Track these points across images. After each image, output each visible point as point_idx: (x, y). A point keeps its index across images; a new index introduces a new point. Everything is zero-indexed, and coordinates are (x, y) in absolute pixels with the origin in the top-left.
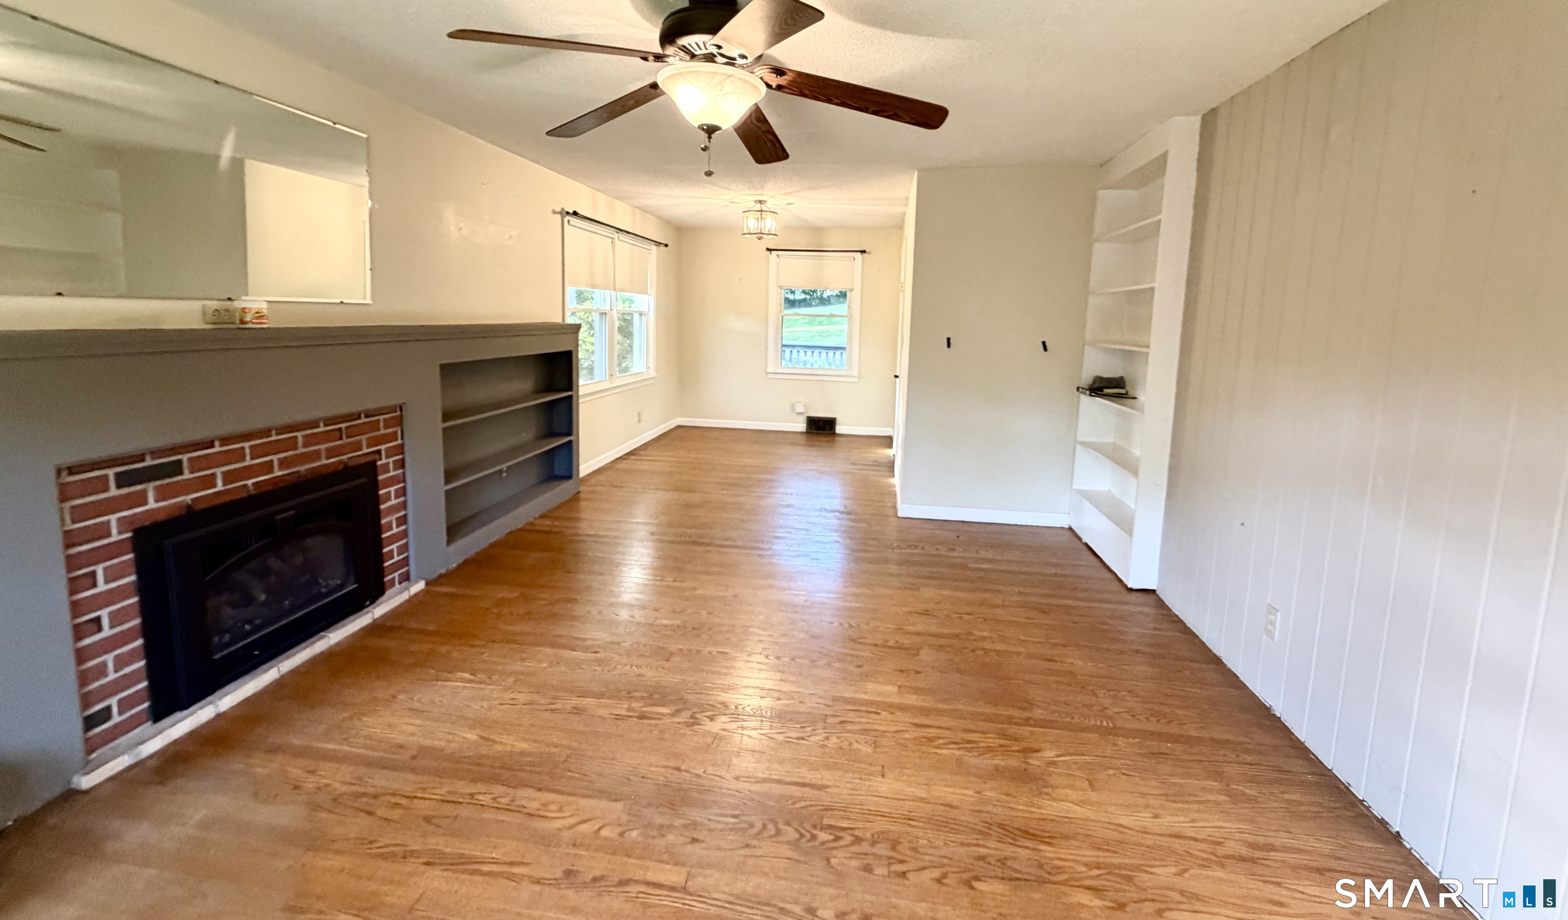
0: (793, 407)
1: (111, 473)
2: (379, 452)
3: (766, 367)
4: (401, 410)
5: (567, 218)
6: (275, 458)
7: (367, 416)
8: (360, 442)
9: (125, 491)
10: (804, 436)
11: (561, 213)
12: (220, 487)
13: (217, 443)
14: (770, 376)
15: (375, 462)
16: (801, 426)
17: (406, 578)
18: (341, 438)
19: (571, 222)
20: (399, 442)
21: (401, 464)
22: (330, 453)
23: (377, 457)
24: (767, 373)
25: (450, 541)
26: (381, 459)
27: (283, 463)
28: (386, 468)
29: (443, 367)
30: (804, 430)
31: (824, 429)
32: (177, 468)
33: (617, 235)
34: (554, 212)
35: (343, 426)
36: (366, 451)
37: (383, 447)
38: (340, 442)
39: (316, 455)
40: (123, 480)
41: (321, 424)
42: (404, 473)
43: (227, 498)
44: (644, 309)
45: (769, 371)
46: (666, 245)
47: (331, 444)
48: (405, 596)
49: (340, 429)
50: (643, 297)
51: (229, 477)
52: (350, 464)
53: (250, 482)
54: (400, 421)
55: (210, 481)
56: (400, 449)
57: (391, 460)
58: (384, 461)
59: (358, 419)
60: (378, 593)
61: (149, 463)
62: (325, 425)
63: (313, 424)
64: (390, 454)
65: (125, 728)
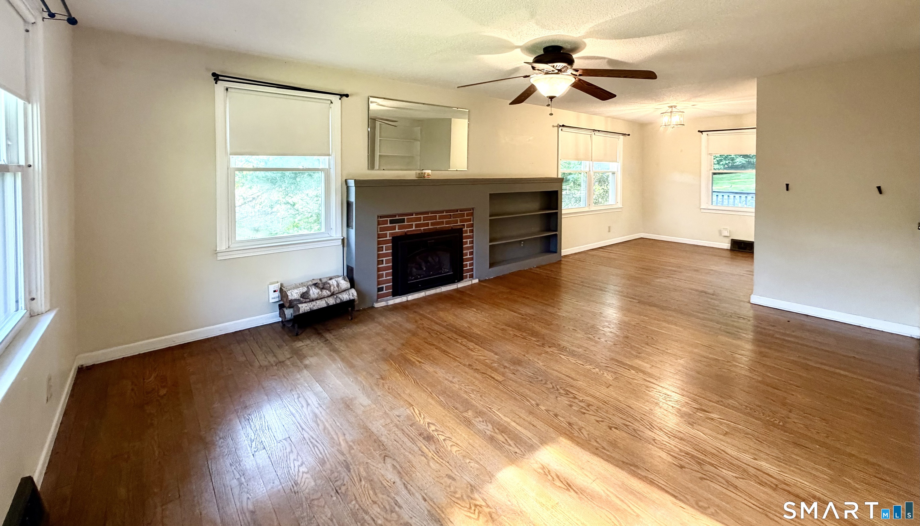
0: (720, 232)
1: (389, 219)
2: (464, 225)
3: (700, 206)
4: (473, 210)
5: (561, 128)
6: (430, 222)
7: (460, 211)
8: (457, 220)
9: (391, 225)
10: (729, 252)
11: (557, 126)
12: (414, 228)
13: (414, 214)
14: (702, 211)
15: (462, 228)
16: (727, 245)
17: (472, 276)
19: (563, 130)
20: (472, 222)
21: (472, 231)
22: (447, 223)
24: (701, 209)
25: (490, 267)
26: (464, 228)
27: (432, 224)
28: (466, 231)
29: (491, 195)
30: (729, 248)
31: (745, 249)
32: (403, 221)
33: (593, 133)
34: (553, 126)
35: (452, 214)
36: (459, 224)
37: (465, 224)
38: (450, 219)
39: (443, 223)
40: (392, 222)
42: (473, 235)
43: (416, 233)
44: (614, 170)
45: (702, 207)
46: (629, 135)
47: (447, 220)
48: (469, 283)
50: (615, 164)
51: (417, 226)
52: (454, 228)
53: (422, 228)
54: (472, 214)
55: (411, 226)
56: (472, 225)
57: (468, 229)
58: (466, 229)
59: (457, 212)
60: (460, 278)
61: (397, 218)
62: (446, 213)
63: (442, 212)
64: (468, 226)
65: (386, 295)
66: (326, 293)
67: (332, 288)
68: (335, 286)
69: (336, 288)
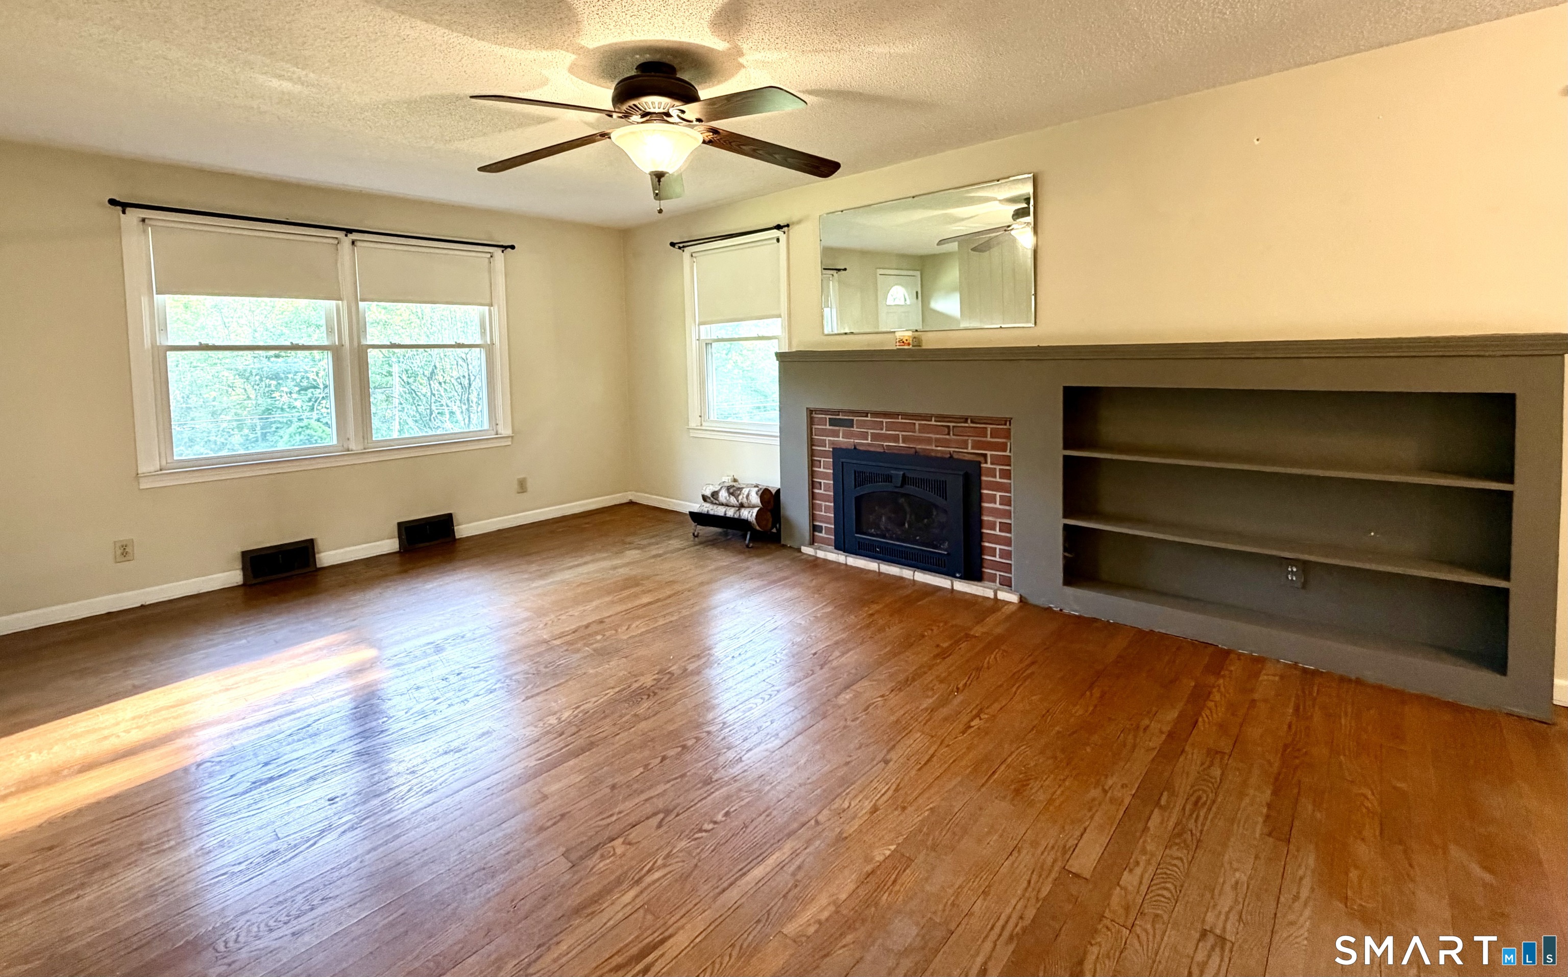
1: (828, 416)
2: (985, 456)
4: (1010, 425)
6: (901, 434)
7: (972, 422)
8: (966, 442)
9: (831, 428)
12: (870, 440)
13: (869, 414)
15: (980, 463)
17: (1007, 584)
18: (949, 434)
20: (1007, 453)
21: (1006, 474)
22: (938, 442)
23: (981, 459)
25: (1066, 584)
26: (986, 462)
27: (905, 439)
28: (992, 473)
29: (1067, 389)
32: (851, 422)
35: (951, 424)
36: (969, 450)
37: (989, 454)
38: (947, 437)
39: (929, 441)
40: (833, 422)
41: (933, 419)
42: (1010, 484)
43: (871, 449)
47: (938, 436)
48: (990, 594)
49: (948, 427)
51: (874, 437)
52: (955, 456)
53: (885, 443)
54: (1007, 434)
55: (865, 435)
56: (1007, 461)
57: (998, 467)
58: (989, 465)
59: (966, 422)
60: (974, 574)
61: (840, 417)
62: (935, 421)
63: (928, 417)
64: (996, 461)
65: (824, 541)
66: (733, 500)
67: (740, 497)
68: (745, 496)
69: (745, 500)
